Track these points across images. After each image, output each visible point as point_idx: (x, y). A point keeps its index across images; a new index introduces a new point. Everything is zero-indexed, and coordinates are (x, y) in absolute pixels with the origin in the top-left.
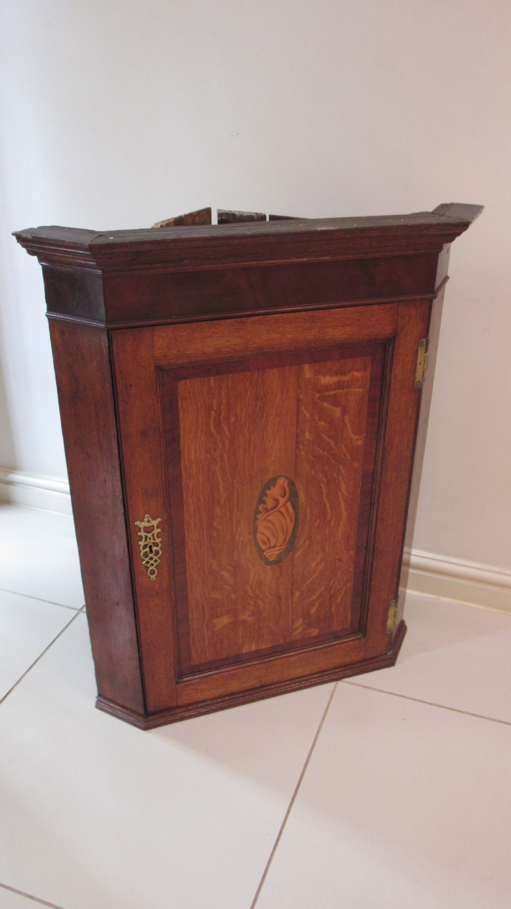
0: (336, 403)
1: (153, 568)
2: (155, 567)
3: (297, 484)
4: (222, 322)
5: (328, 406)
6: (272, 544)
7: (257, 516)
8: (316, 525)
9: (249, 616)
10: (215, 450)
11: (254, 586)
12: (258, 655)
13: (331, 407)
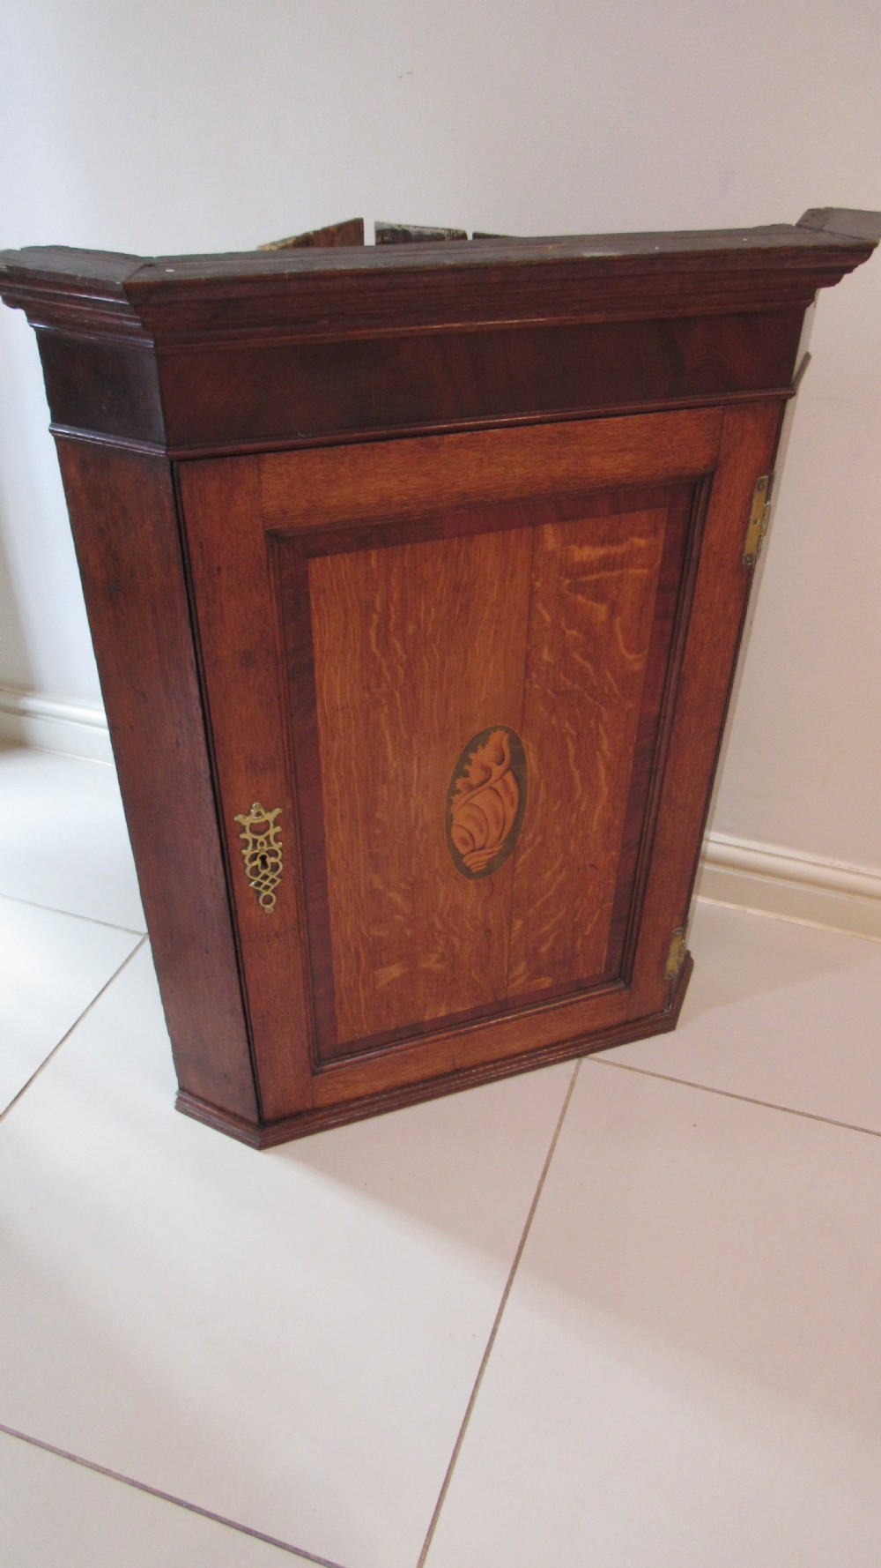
0: (599, 597)
1: (269, 892)
2: (273, 891)
3: (524, 741)
4: (393, 444)
5: (584, 601)
6: (478, 844)
7: (452, 797)
8: (555, 809)
9: (437, 962)
10: (378, 686)
11: (445, 914)
12: (450, 1024)
13: (590, 602)
